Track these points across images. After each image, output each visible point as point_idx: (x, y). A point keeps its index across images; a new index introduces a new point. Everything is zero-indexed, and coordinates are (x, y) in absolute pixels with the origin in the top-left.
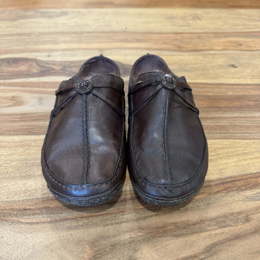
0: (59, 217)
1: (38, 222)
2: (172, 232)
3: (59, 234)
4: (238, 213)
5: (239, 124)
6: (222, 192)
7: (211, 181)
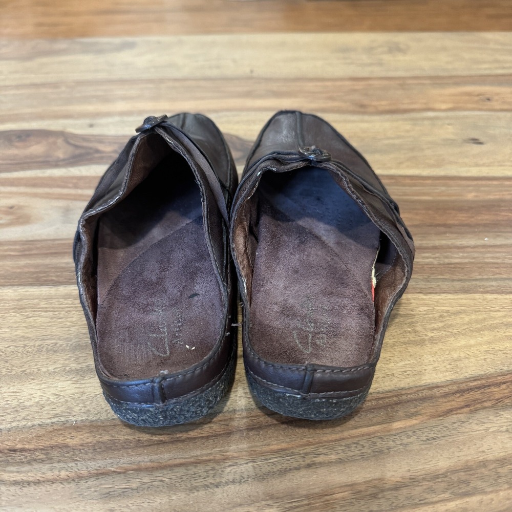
0: (87, 468)
1: (39, 480)
2: (344, 506)
3: (83, 508)
4: (497, 462)
6: (459, 411)
7: (434, 385)
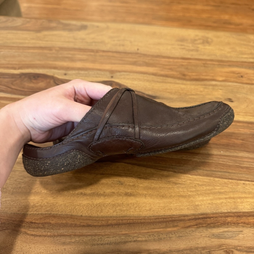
0: (57, 232)
1: (40, 235)
3: (55, 247)
4: (202, 248)
5: (222, 162)
6: (193, 227)
7: (186, 215)
